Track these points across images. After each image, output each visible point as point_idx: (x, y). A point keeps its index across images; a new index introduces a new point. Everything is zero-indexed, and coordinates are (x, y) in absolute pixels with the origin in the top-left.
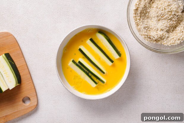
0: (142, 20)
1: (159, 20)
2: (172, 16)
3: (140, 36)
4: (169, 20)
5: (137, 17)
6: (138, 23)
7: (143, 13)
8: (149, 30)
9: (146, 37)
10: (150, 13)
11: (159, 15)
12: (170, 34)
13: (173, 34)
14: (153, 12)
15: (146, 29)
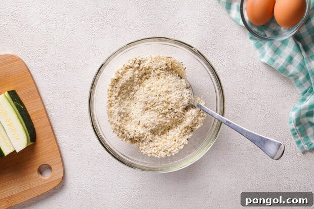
0: (119, 100)
1: (146, 109)
2: (167, 110)
3: (109, 123)
4: (161, 114)
5: (114, 93)
6: (113, 102)
7: (125, 89)
8: (126, 120)
9: (118, 128)
10: (137, 93)
11: (149, 102)
12: (155, 137)
13: (160, 138)
14: (141, 93)
15: (122, 116)
